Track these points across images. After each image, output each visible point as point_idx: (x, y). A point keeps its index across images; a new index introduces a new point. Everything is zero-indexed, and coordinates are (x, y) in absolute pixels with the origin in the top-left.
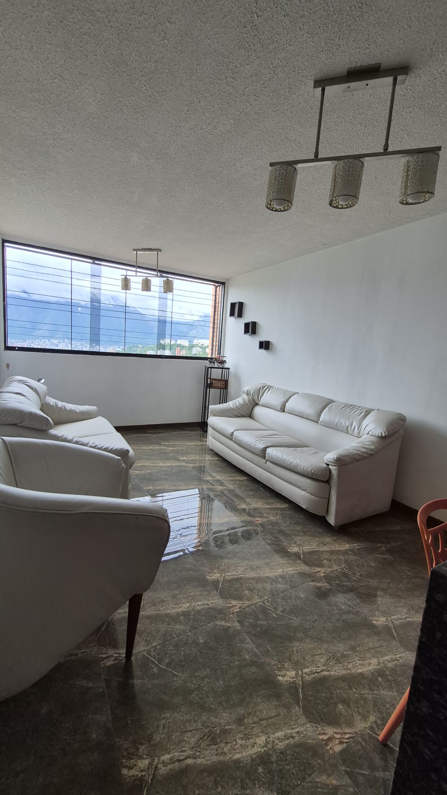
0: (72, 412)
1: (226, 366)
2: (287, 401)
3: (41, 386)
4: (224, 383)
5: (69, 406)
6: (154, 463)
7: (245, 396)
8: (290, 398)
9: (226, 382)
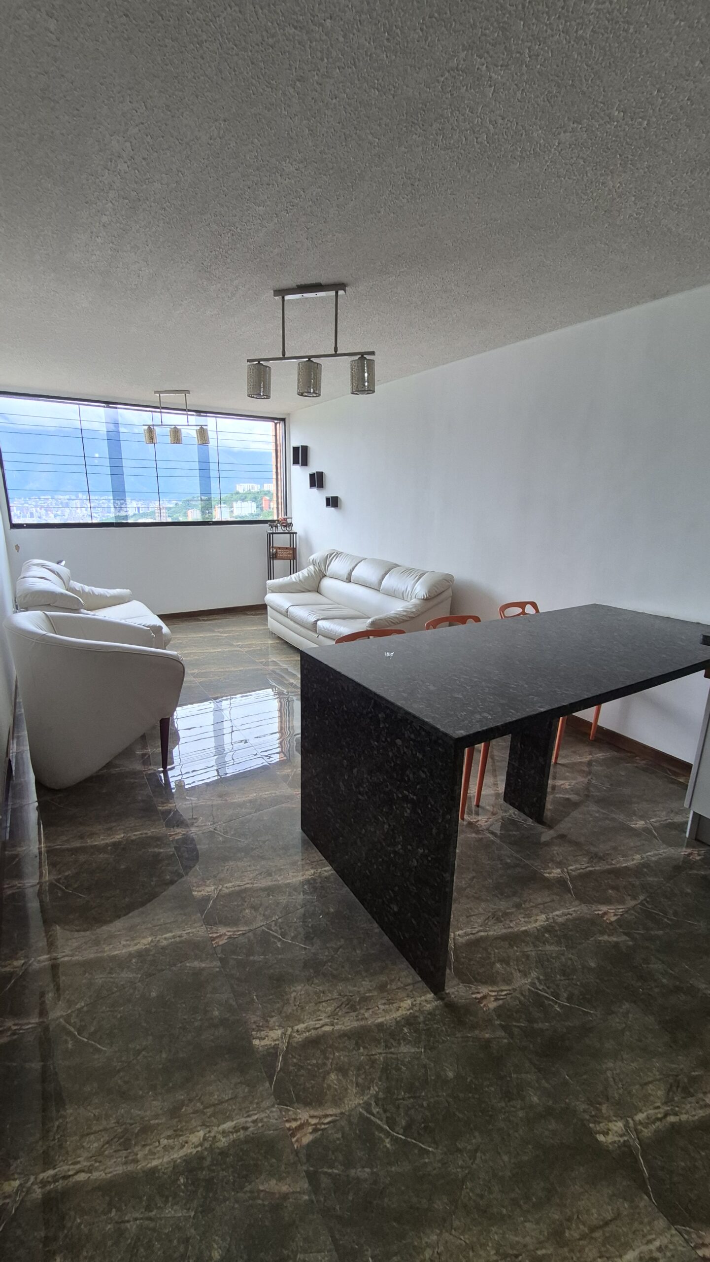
0: (101, 597)
1: (294, 529)
2: (353, 569)
3: (61, 568)
4: (291, 552)
5: (98, 591)
6: (223, 668)
7: (311, 567)
8: (356, 565)
9: (294, 550)
